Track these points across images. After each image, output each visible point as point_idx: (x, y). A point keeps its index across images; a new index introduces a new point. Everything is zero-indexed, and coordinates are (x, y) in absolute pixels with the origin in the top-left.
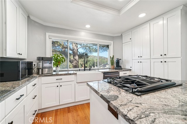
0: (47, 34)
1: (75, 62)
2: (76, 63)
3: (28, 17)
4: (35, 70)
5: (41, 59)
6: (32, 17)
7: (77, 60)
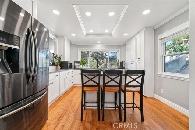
0: (79, 49)
1: (103, 64)
2: (104, 66)
3: (71, 43)
4: (73, 67)
5: (75, 62)
6: (72, 43)
7: (106, 63)
